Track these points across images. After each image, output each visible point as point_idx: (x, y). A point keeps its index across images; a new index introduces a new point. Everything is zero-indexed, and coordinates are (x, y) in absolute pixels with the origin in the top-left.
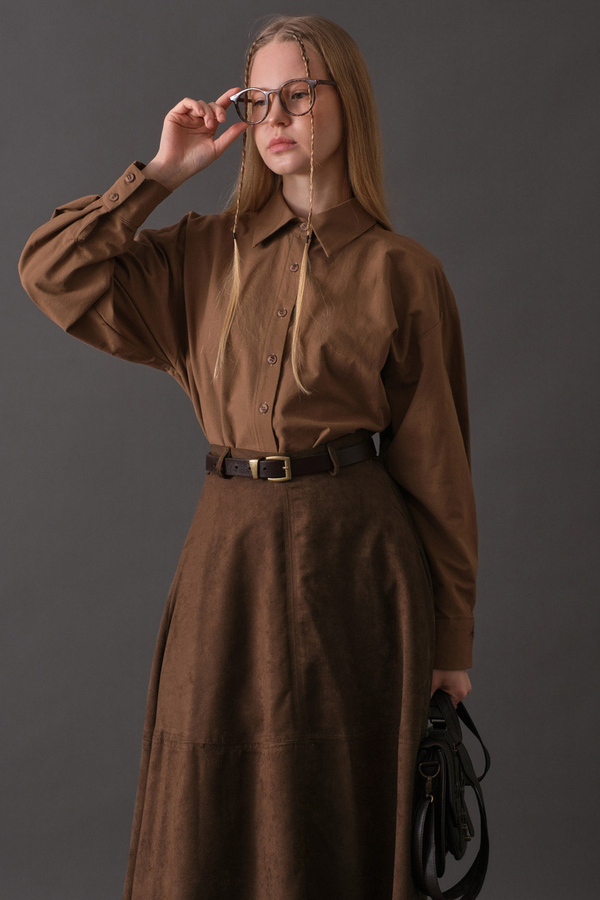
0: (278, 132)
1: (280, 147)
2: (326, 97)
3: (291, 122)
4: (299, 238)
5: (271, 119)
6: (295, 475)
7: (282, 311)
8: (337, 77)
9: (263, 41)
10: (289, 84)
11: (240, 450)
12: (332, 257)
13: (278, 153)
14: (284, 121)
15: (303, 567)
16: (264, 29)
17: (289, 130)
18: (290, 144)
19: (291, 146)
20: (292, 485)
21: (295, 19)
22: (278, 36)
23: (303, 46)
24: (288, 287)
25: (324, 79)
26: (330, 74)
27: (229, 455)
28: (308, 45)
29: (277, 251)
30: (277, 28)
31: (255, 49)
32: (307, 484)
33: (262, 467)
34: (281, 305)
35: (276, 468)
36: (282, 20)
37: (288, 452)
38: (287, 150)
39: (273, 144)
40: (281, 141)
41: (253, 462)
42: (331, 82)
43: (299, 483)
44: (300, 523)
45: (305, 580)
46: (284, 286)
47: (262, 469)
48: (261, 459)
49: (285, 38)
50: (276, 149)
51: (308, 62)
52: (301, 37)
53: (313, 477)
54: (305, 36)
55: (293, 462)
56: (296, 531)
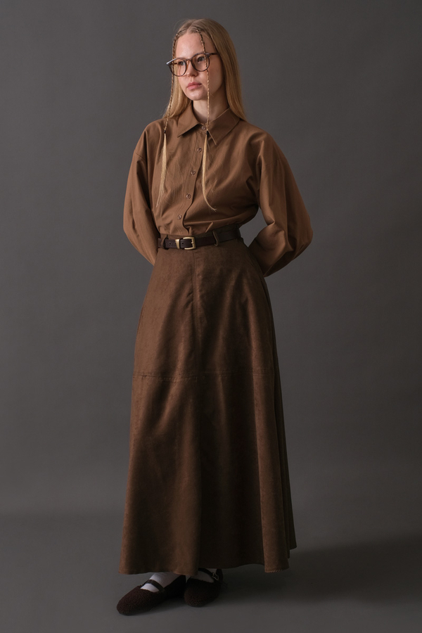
0: (191, 80)
1: (194, 87)
2: (215, 61)
3: (198, 75)
4: (201, 134)
5: (188, 73)
6: (197, 247)
7: (193, 172)
8: (220, 50)
9: (181, 33)
10: (196, 55)
11: (171, 235)
12: (218, 144)
13: (193, 90)
14: (195, 74)
15: (200, 291)
16: (180, 27)
17: (197, 78)
19: (199, 86)
20: (196, 251)
21: (197, 21)
22: (188, 31)
24: (196, 160)
25: (213, 52)
26: (216, 49)
27: (167, 238)
28: (204, 34)
29: (190, 140)
30: (188, 26)
31: (178, 38)
32: (202, 249)
33: (181, 242)
34: (192, 169)
35: (188, 243)
36: (189, 21)
37: (193, 235)
38: (198, 88)
39: (190, 85)
40: (194, 84)
41: (178, 241)
42: (217, 53)
43: (199, 250)
44: (199, 270)
45: (202, 297)
46: (194, 159)
47: (181, 244)
48: (181, 239)
49: (193, 32)
50: (191, 88)
51: (204, 44)
52: (200, 30)
53: (206, 247)
54: (202, 30)
55: (196, 240)
56: (197, 273)
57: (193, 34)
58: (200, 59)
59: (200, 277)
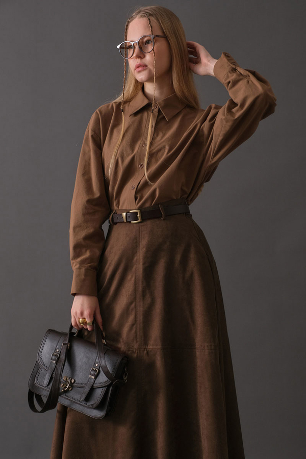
0: (138, 61)
1: (140, 69)
2: (161, 45)
3: (144, 56)
5: (135, 55)
6: (143, 220)
8: (168, 34)
9: (132, 18)
10: (144, 37)
11: (120, 210)
13: (139, 72)
14: (141, 55)
17: (144, 60)
18: (144, 66)
19: (145, 68)
20: (142, 224)
21: (148, 8)
22: (138, 15)
23: (149, 20)
26: (163, 32)
27: (115, 213)
29: (141, 118)
30: (139, 12)
31: (129, 22)
32: (149, 223)
33: (128, 216)
35: (134, 216)
37: (140, 208)
38: (144, 70)
39: (137, 67)
40: (140, 66)
41: (124, 214)
42: (165, 37)
43: (145, 223)
44: (143, 243)
47: (128, 217)
48: (127, 213)
49: (141, 16)
50: (138, 69)
51: (152, 27)
53: (152, 220)
54: (150, 15)
55: (142, 213)
56: (142, 246)
57: (142, 19)
58: (148, 42)
59: (144, 249)
